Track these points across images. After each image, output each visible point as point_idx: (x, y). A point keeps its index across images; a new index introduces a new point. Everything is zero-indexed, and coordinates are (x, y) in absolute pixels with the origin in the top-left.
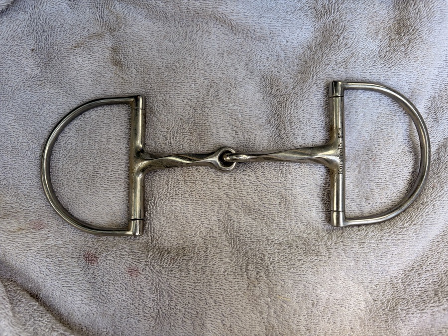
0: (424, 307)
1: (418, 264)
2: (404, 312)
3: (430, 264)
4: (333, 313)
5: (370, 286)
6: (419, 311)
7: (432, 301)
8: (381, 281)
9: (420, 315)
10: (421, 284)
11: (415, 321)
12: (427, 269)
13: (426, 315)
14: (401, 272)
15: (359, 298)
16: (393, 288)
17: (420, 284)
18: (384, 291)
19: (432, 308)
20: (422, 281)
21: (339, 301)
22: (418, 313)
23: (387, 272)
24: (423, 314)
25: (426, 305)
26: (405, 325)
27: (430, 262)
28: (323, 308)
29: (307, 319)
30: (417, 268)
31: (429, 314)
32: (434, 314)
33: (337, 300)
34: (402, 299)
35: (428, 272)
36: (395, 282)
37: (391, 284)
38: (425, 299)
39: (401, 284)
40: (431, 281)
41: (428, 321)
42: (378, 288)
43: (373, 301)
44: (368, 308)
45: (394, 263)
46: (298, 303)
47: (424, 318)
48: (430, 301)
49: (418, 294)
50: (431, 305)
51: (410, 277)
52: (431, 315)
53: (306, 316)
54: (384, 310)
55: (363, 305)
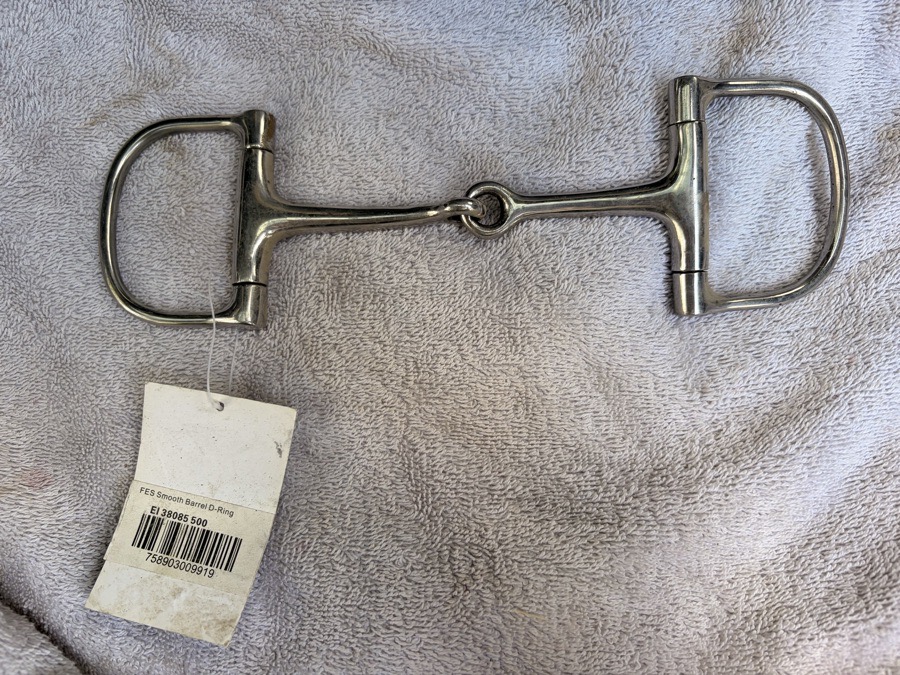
0: (834, 625)
1: (820, 531)
2: (793, 635)
3: (846, 529)
4: (640, 645)
5: (717, 583)
6: (825, 634)
7: (852, 611)
8: (740, 571)
9: (826, 640)
10: (829, 575)
11: (818, 654)
12: (840, 541)
13: (840, 640)
14: (784, 550)
15: (695, 610)
16: (768, 584)
17: (825, 574)
18: (749, 593)
19: (852, 625)
20: (830, 568)
21: (651, 618)
22: (823, 638)
23: (752, 552)
24: (834, 640)
25: (839, 620)
26: (798, 664)
27: (846, 526)
28: (618, 634)
29: (585, 658)
30: (818, 540)
31: (847, 638)
32: (857, 637)
33: (648, 616)
34: (787, 607)
35: (842, 548)
36: (771, 571)
37: (763, 576)
38: (836, 606)
39: (784, 575)
40: (850, 565)
41: (846, 655)
42: (734, 586)
43: (725, 615)
44: (715, 630)
45: (767, 532)
46: (564, 625)
47: (836, 647)
48: (848, 610)
49: (823, 595)
50: (850, 618)
51: (803, 559)
52: (852, 639)
53: (584, 653)
54: (749, 633)
55: (704, 624)
